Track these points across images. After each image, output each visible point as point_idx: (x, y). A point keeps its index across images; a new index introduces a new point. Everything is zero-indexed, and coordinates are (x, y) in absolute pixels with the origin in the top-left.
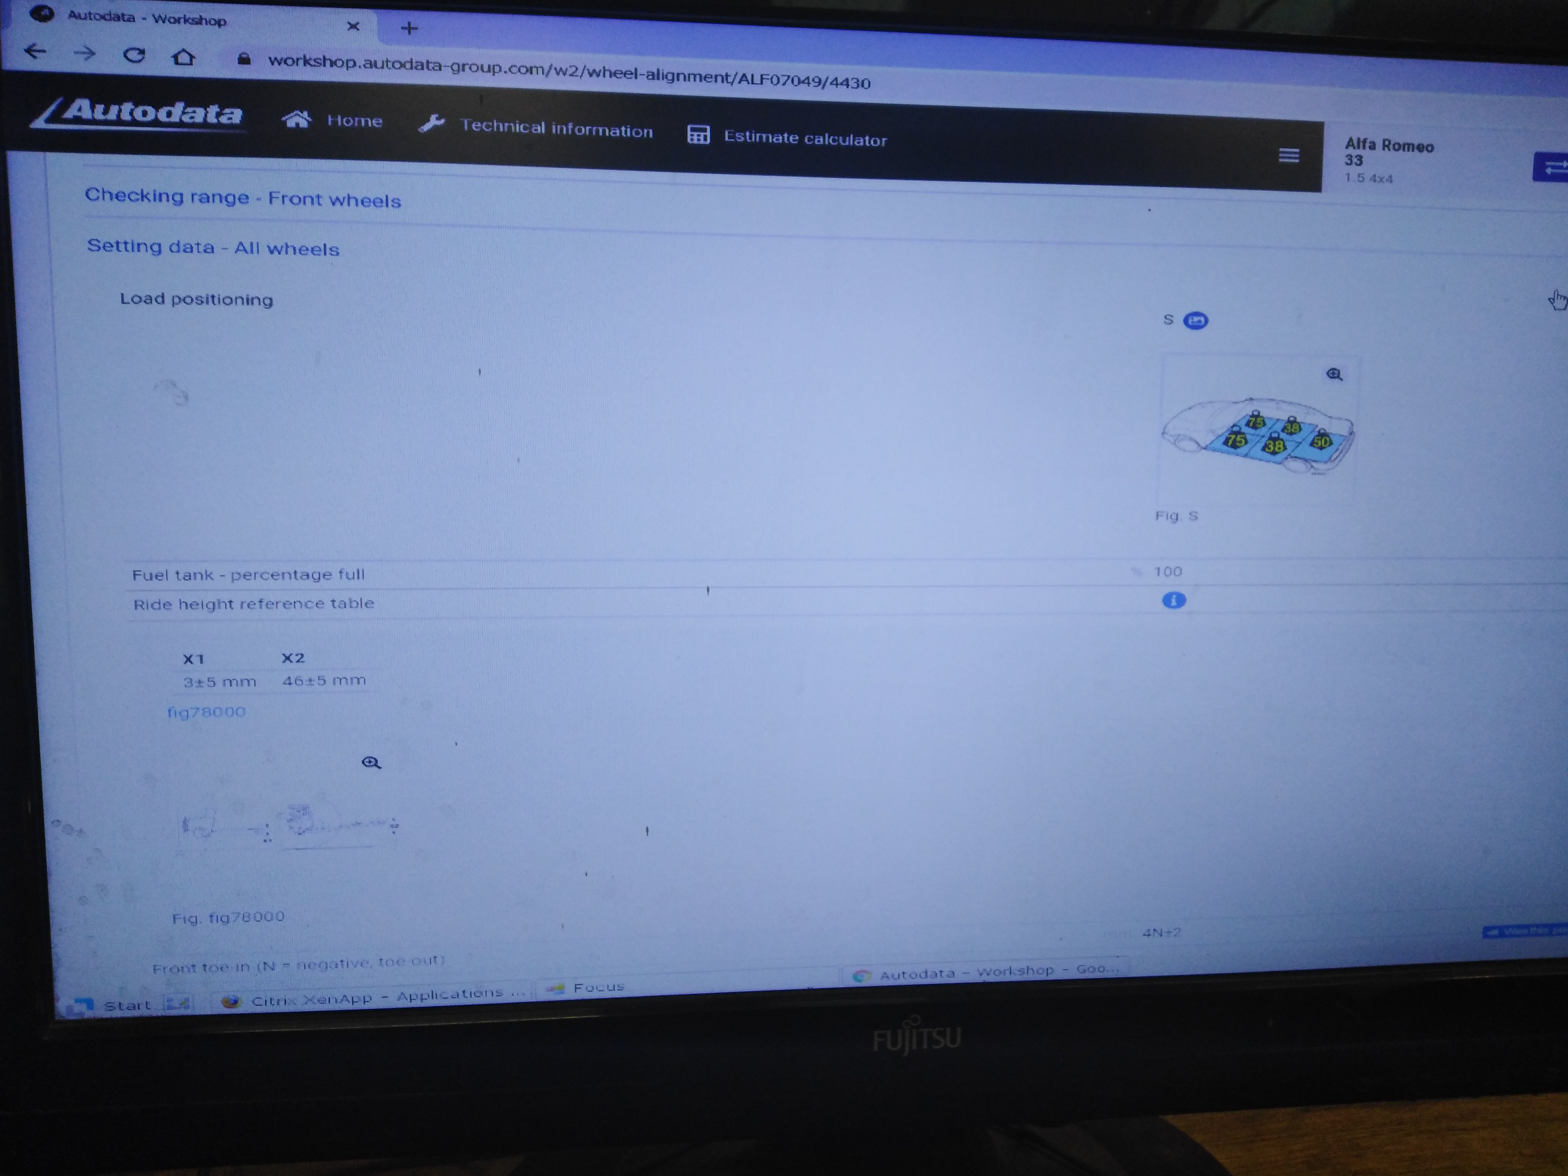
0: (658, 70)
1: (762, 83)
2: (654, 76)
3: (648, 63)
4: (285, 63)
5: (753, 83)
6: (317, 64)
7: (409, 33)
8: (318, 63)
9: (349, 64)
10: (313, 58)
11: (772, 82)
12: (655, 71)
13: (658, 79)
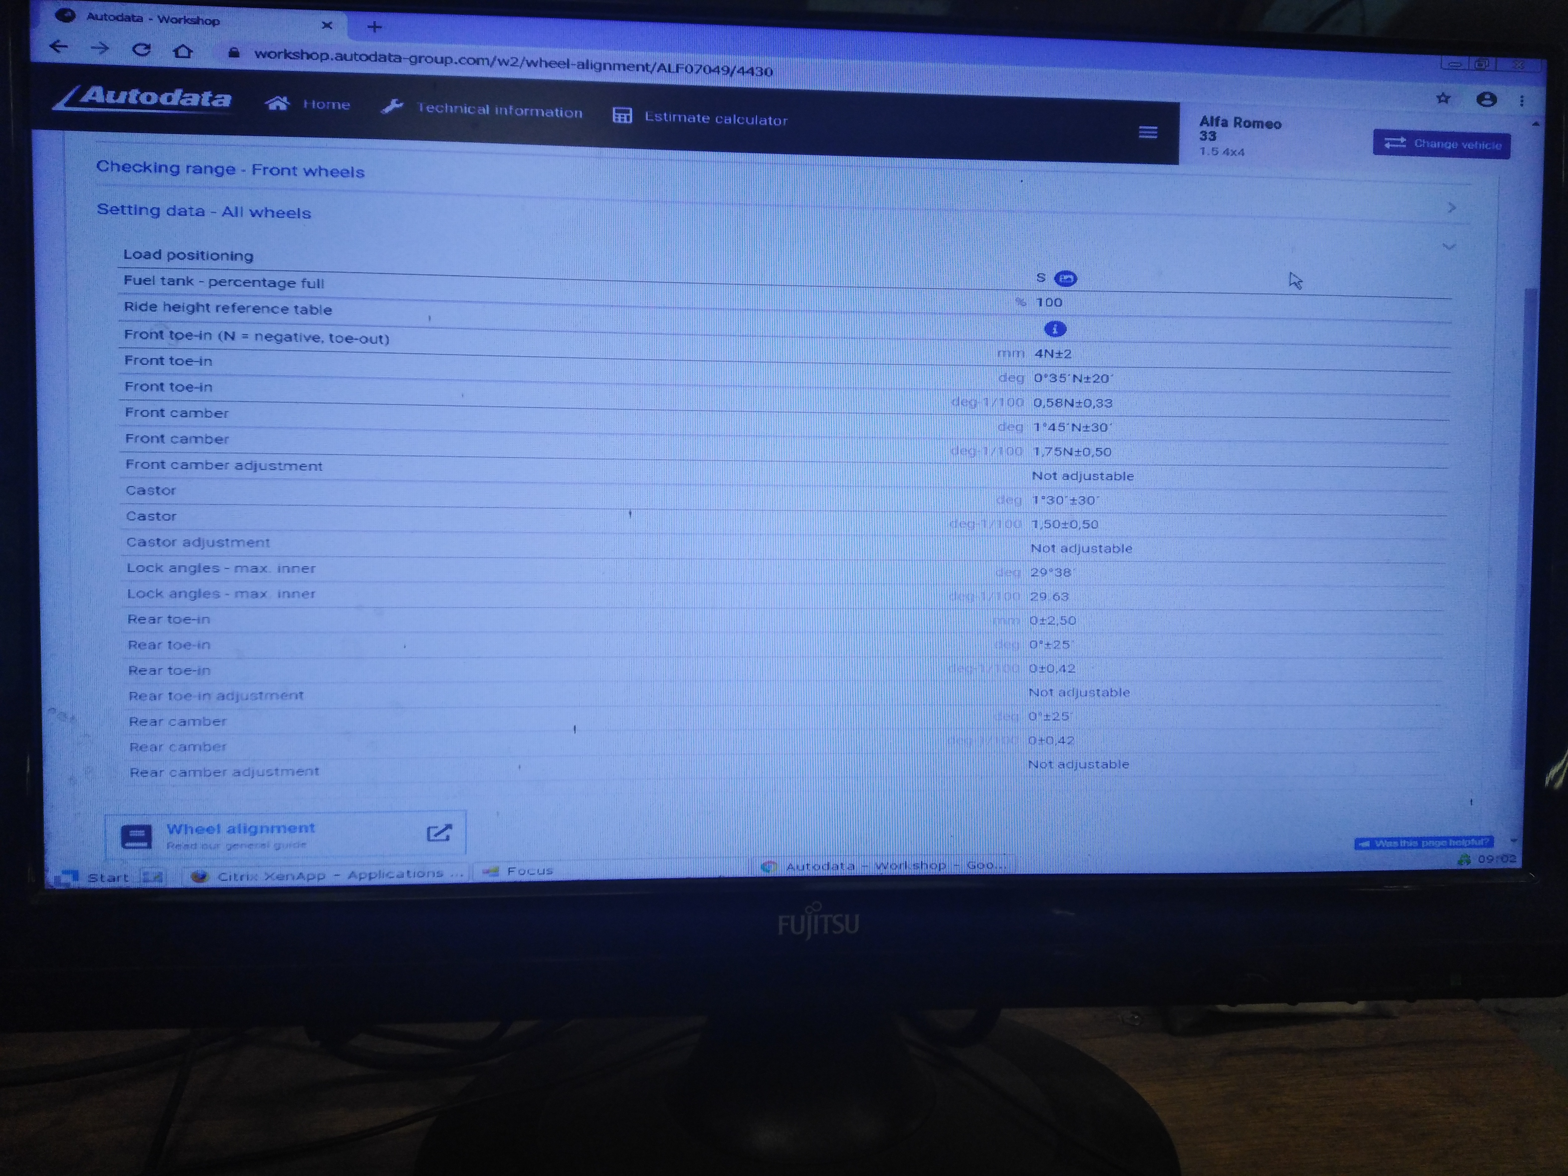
1: (677, 71)
2: (584, 65)
3: (578, 55)
4: (269, 56)
5: (670, 71)
6: (295, 57)
7: (375, 31)
8: (297, 56)
9: (324, 57)
10: (293, 52)
11: (686, 71)
12: (585, 62)
13: (588, 68)
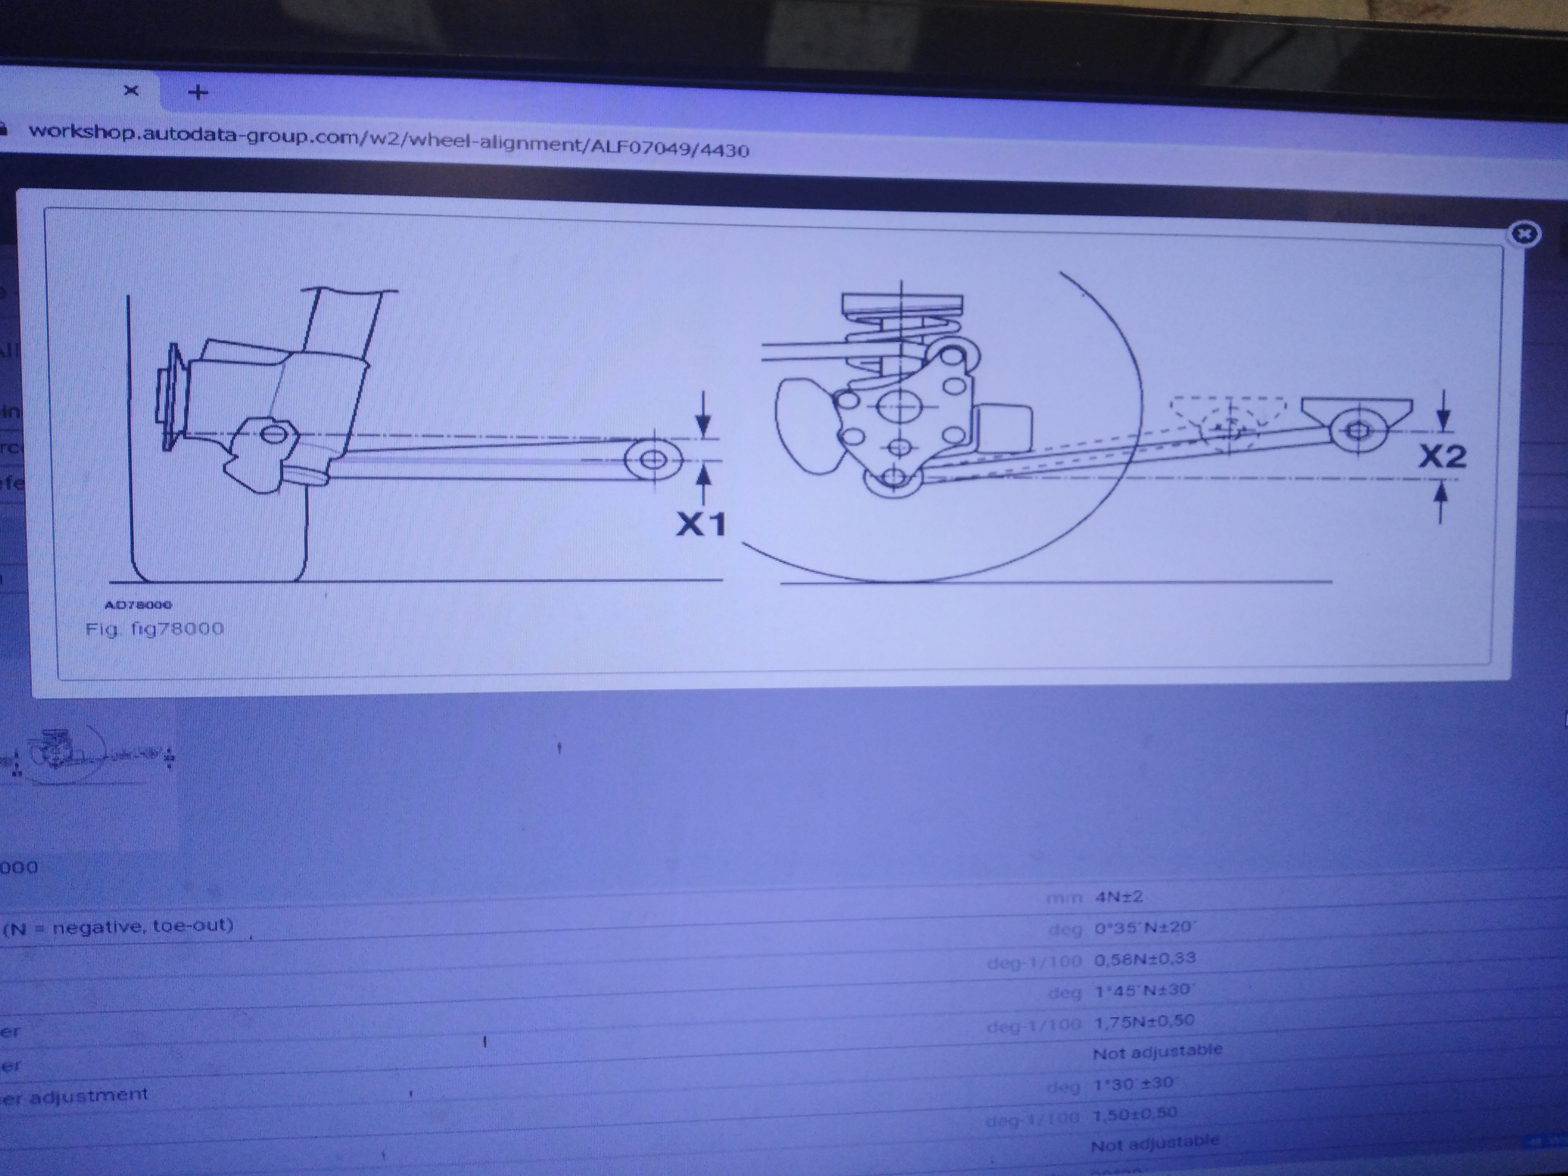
0: (495, 137)
1: (619, 151)
2: (490, 143)
3: (481, 128)
4: (50, 133)
5: (608, 151)
6: (86, 134)
7: (198, 97)
8: (89, 133)
9: (128, 134)
10: (84, 127)
11: (631, 150)
12: (491, 138)
13: (495, 147)
